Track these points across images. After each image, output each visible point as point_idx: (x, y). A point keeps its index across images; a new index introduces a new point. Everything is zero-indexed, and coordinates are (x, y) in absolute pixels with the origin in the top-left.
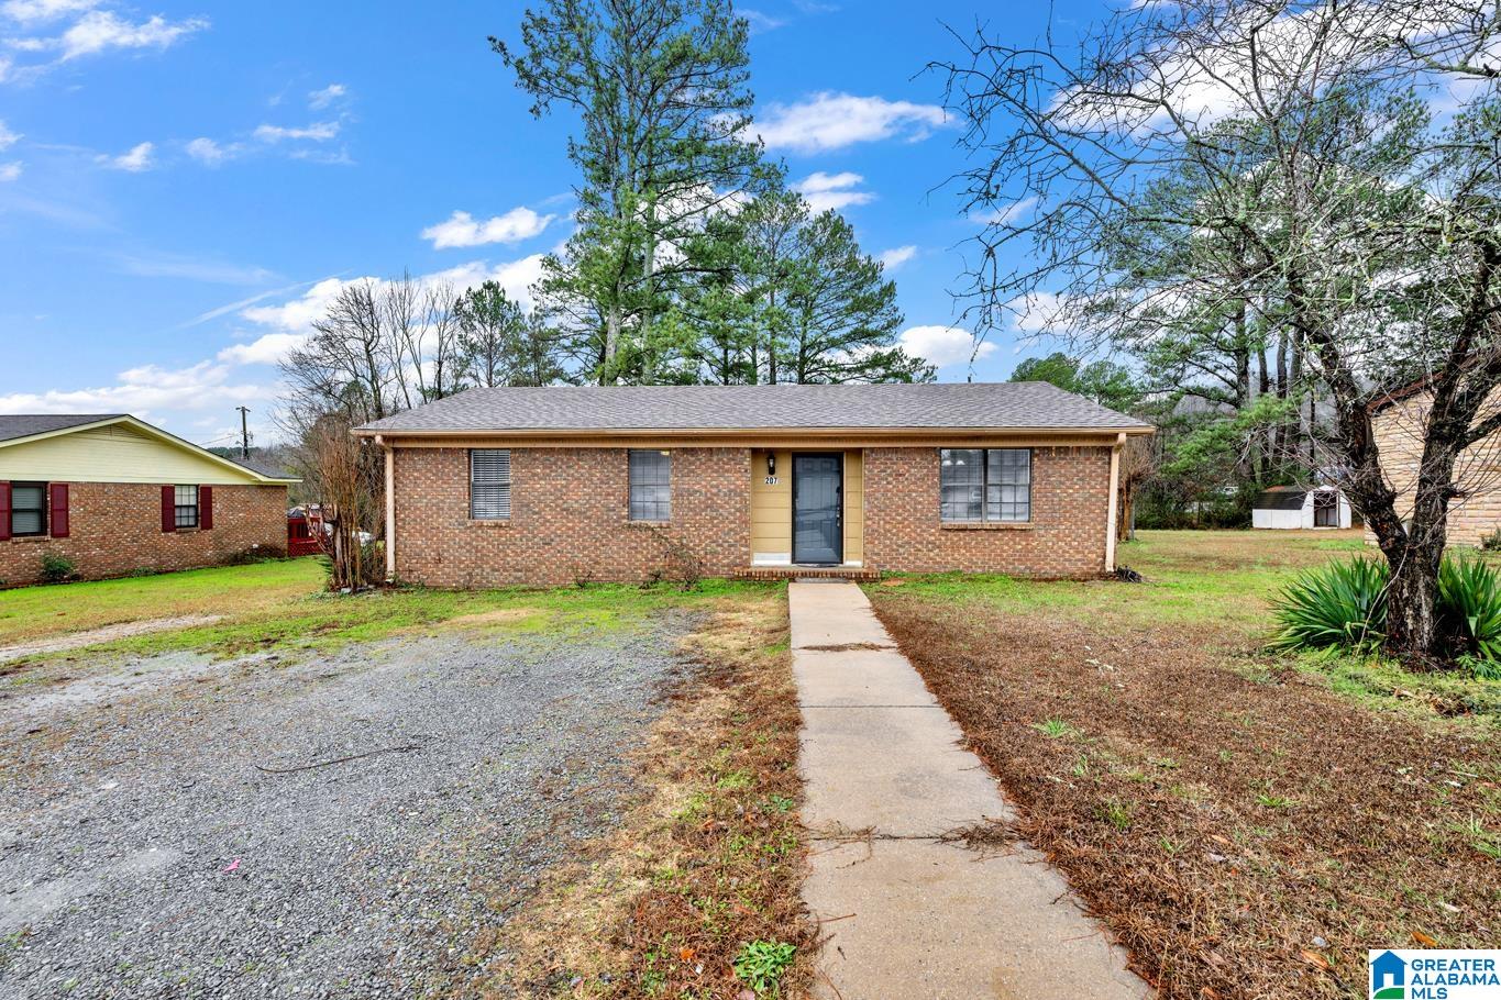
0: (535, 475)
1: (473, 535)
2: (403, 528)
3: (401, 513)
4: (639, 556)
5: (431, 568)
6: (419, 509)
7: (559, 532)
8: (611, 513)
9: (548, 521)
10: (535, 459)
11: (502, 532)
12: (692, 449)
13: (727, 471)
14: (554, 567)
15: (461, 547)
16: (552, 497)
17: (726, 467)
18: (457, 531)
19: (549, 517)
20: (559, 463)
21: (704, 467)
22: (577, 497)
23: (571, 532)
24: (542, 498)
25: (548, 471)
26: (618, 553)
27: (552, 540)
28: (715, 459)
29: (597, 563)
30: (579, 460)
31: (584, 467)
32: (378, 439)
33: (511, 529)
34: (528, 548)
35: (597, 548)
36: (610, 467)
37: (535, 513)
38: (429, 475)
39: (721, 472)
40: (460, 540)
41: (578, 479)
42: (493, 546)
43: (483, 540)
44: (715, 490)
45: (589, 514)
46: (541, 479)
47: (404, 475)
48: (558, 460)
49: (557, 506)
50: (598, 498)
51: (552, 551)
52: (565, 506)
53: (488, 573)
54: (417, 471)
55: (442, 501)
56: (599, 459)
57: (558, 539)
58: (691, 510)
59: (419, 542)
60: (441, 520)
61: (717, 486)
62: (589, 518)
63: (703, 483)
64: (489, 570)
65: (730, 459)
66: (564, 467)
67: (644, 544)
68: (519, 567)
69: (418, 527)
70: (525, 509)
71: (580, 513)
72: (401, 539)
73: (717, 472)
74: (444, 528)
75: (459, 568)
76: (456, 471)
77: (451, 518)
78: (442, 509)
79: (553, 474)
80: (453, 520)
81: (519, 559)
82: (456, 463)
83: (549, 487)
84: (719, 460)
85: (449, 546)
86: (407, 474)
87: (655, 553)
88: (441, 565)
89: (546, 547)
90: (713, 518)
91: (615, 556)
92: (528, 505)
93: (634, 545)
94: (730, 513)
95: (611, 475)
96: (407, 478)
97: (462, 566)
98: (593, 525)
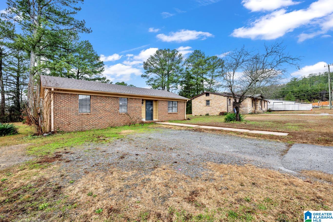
0: (97, 102)
1: (80, 117)
2: (56, 116)
3: (55, 111)
4: (122, 120)
5: (66, 126)
6: (62, 110)
7: (104, 116)
8: (116, 111)
9: (101, 113)
10: (98, 98)
11: (89, 116)
12: (132, 98)
13: (138, 103)
14: (102, 124)
15: (76, 120)
16: (102, 107)
17: (138, 102)
18: (75, 116)
19: (101, 112)
20: (104, 99)
21: (134, 102)
22: (108, 107)
23: (106, 116)
24: (99, 107)
25: (101, 101)
26: (117, 120)
27: (102, 118)
28: (136, 100)
29: (112, 122)
30: (108, 99)
31: (110, 101)
32: (53, 90)
33: (91, 115)
34: (96, 120)
35: (113, 119)
36: (116, 101)
37: (98, 111)
38: (66, 101)
39: (137, 103)
40: (76, 118)
41: (108, 103)
42: (86, 120)
43: (83, 118)
44: (136, 107)
45: (111, 111)
46: (99, 103)
47: (57, 101)
48: (103, 99)
49: (103, 109)
50: (113, 108)
51: (102, 120)
52: (105, 109)
53: (84, 127)
54: (61, 99)
55: (70, 108)
56: (113, 99)
57: (103, 117)
58: (132, 110)
59: (62, 119)
60: (70, 113)
61: (136, 106)
62: (111, 112)
63: (134, 105)
64: (85, 126)
65: (139, 101)
66: (105, 100)
67: (123, 118)
68: (93, 124)
69: (62, 115)
70: (95, 110)
71: (109, 111)
72: (55, 119)
73: (136, 103)
74: (71, 115)
75: (75, 126)
76: (75, 100)
77: (73, 112)
78: (70, 110)
79: (102, 102)
80: (74, 113)
81: (93, 122)
82: (75, 98)
83: (101, 105)
84: (137, 101)
85: (72, 120)
86: (58, 100)
87: (125, 119)
88: (69, 126)
89: (101, 119)
90: (136, 112)
91: (117, 121)
92: (96, 109)
93: (121, 118)
94: (139, 111)
95: (116, 103)
96: (58, 101)
97: (77, 125)
98: (112, 114)
